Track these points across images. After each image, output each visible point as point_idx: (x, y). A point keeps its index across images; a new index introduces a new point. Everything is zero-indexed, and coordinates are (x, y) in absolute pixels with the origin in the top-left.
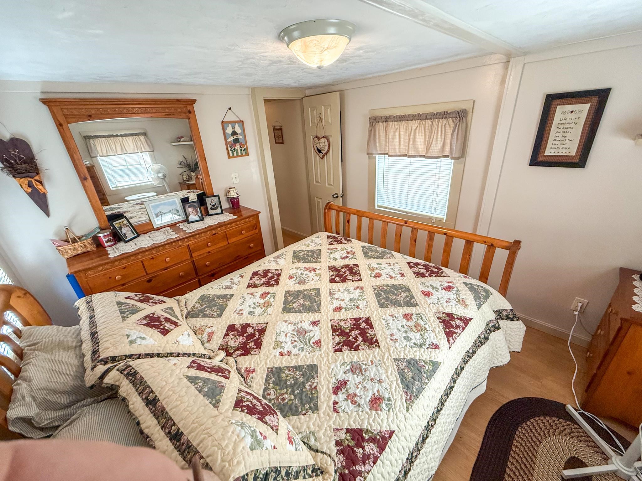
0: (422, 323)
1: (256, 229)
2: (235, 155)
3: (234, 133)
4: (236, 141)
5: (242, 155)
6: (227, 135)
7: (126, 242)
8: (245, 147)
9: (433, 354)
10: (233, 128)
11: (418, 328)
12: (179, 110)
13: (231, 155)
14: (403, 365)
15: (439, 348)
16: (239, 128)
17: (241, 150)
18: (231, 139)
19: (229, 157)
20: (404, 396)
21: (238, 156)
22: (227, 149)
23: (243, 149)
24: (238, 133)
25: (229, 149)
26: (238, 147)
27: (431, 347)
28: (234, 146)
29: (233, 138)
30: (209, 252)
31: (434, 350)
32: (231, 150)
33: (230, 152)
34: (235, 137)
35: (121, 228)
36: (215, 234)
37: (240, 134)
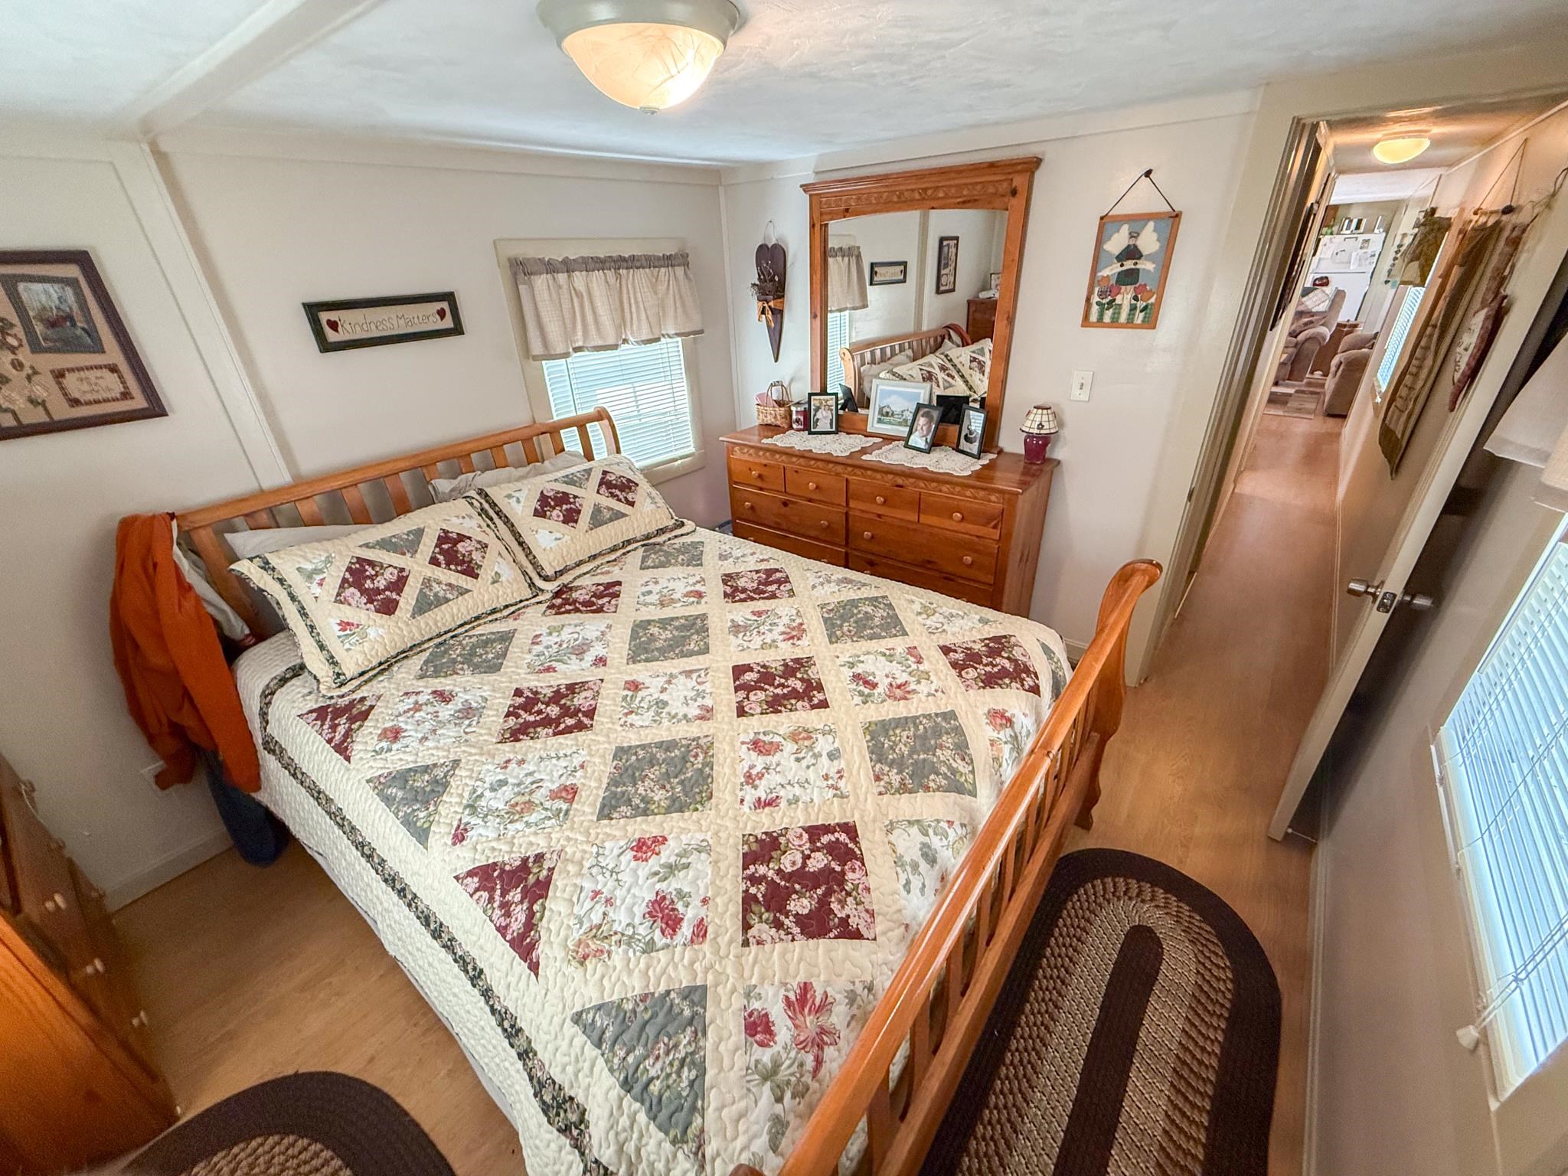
0: (533, 818)
1: (995, 527)
2: (1107, 319)
3: (1131, 253)
4: (1129, 277)
5: (1130, 323)
6: (1102, 255)
7: (811, 433)
8: (1152, 300)
9: (444, 829)
10: (1134, 235)
11: (519, 809)
12: (991, 190)
13: (1094, 318)
14: (439, 773)
15: (454, 844)
16: (1155, 236)
17: (1133, 308)
18: (1111, 270)
19: (1086, 321)
20: (386, 771)
21: (1114, 323)
22: (1088, 300)
23: (1141, 304)
24: (1145, 252)
25: (1095, 298)
26: (1125, 298)
27: (462, 827)
28: (1114, 291)
29: (1121, 269)
30: (879, 516)
31: (453, 832)
32: (1098, 303)
33: (1095, 309)
34: (1129, 265)
35: (817, 409)
36: (901, 486)
37: (1151, 258)
